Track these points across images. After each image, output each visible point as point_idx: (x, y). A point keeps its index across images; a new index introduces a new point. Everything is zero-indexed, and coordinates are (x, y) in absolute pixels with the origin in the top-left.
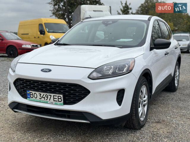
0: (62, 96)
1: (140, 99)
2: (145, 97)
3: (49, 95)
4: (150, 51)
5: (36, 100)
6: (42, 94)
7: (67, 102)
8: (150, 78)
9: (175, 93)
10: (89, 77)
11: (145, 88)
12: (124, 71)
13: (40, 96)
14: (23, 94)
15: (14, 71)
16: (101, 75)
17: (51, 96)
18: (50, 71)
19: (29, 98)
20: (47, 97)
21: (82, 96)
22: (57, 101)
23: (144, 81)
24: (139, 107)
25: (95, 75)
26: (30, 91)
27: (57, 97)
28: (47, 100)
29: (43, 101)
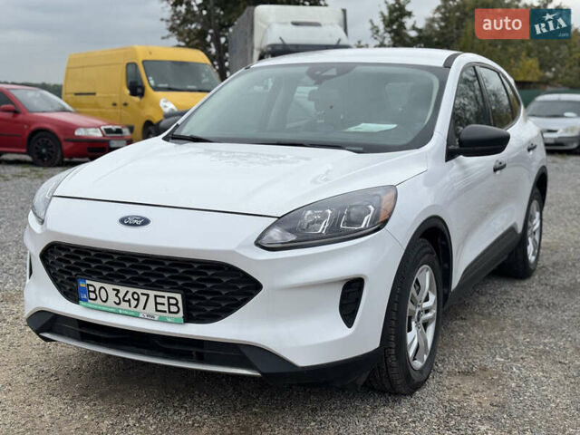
0: (179, 297)
1: (410, 306)
2: (427, 299)
3: (142, 294)
4: (446, 161)
5: (104, 308)
6: (123, 290)
7: (194, 314)
8: (444, 243)
9: (526, 283)
10: (258, 244)
11: (428, 275)
12: (363, 226)
13: (116, 295)
14: (68, 288)
15: (42, 222)
16: (294, 238)
17: (148, 295)
18: (145, 222)
19: (86, 301)
20: (138, 300)
21: (240, 299)
22: (165, 312)
23: (424, 250)
24: (410, 330)
25: (276, 235)
26: (88, 282)
27: (165, 301)
28: (135, 307)
29: (124, 312)
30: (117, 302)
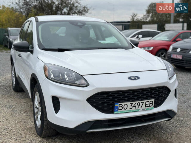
3: (141, 102)
5: (125, 112)
6: (134, 103)
10: (169, 78)
13: (131, 106)
18: (138, 78)
19: (117, 111)
20: (139, 105)
22: (148, 107)
26: (119, 104)
27: (149, 103)
28: (138, 108)
29: (133, 111)
30: (131, 108)
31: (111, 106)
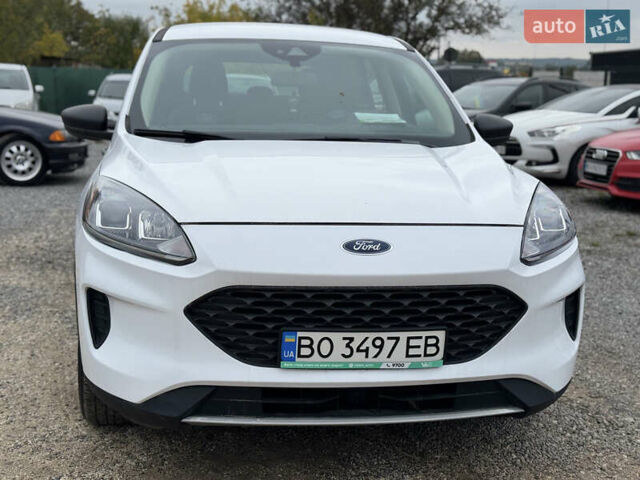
0: (441, 335)
3: (389, 338)
5: (324, 366)
6: (358, 337)
7: (453, 353)
10: (522, 259)
13: (348, 346)
14: (252, 347)
17: (398, 339)
19: (292, 360)
20: (381, 347)
22: (420, 356)
26: (300, 334)
27: (421, 343)
28: (376, 356)
29: (358, 366)
30: (348, 353)
31: (271, 341)
